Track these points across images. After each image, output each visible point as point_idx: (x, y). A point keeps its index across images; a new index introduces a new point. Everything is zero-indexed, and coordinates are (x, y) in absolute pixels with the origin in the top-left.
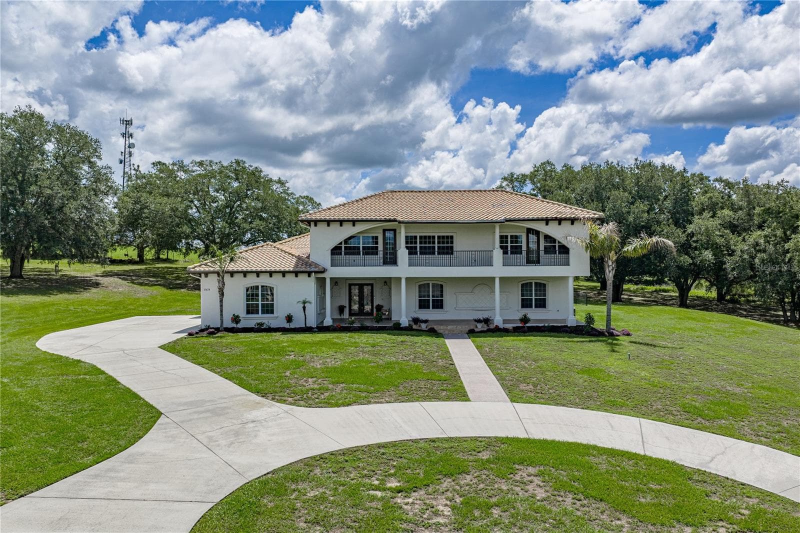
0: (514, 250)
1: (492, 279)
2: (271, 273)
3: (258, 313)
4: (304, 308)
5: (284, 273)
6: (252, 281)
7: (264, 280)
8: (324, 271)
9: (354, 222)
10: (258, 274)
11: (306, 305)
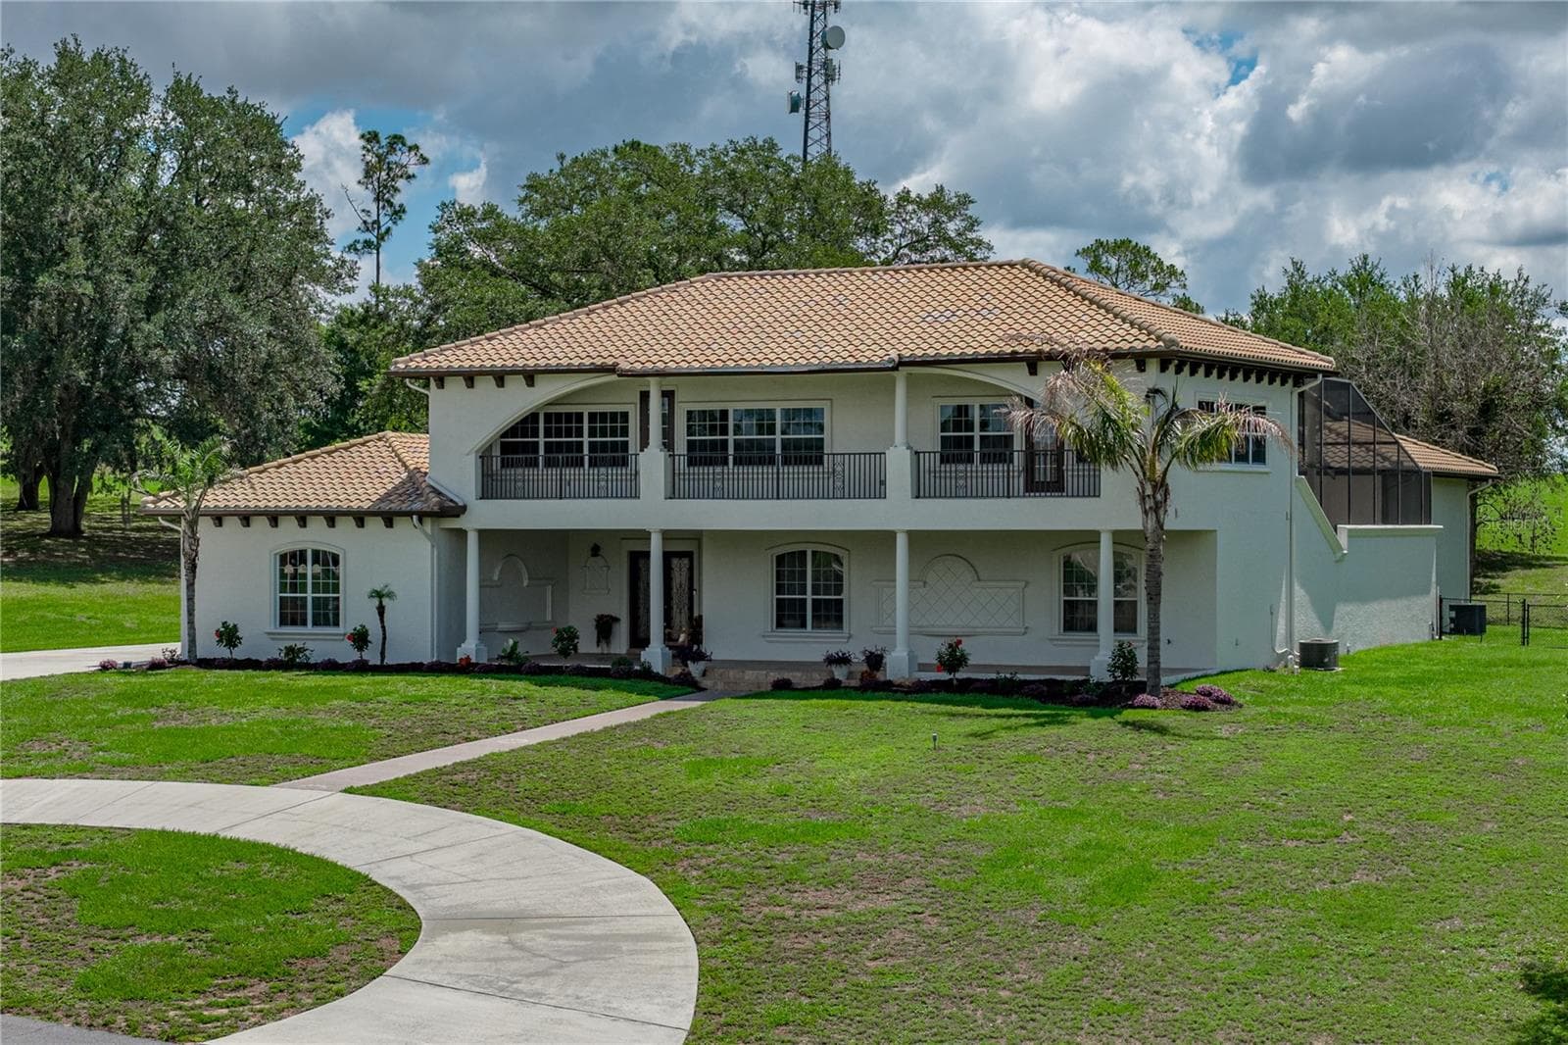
0: (992, 450)
1: (887, 538)
2: (331, 517)
3: (304, 623)
4: (381, 610)
5: (360, 518)
6: (290, 536)
7: (316, 537)
8: (459, 511)
9: (530, 376)
10: (302, 517)
11: (386, 601)
